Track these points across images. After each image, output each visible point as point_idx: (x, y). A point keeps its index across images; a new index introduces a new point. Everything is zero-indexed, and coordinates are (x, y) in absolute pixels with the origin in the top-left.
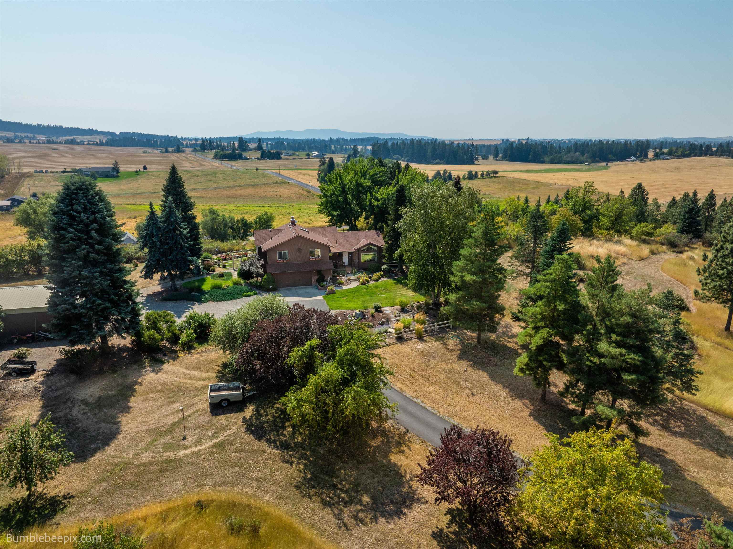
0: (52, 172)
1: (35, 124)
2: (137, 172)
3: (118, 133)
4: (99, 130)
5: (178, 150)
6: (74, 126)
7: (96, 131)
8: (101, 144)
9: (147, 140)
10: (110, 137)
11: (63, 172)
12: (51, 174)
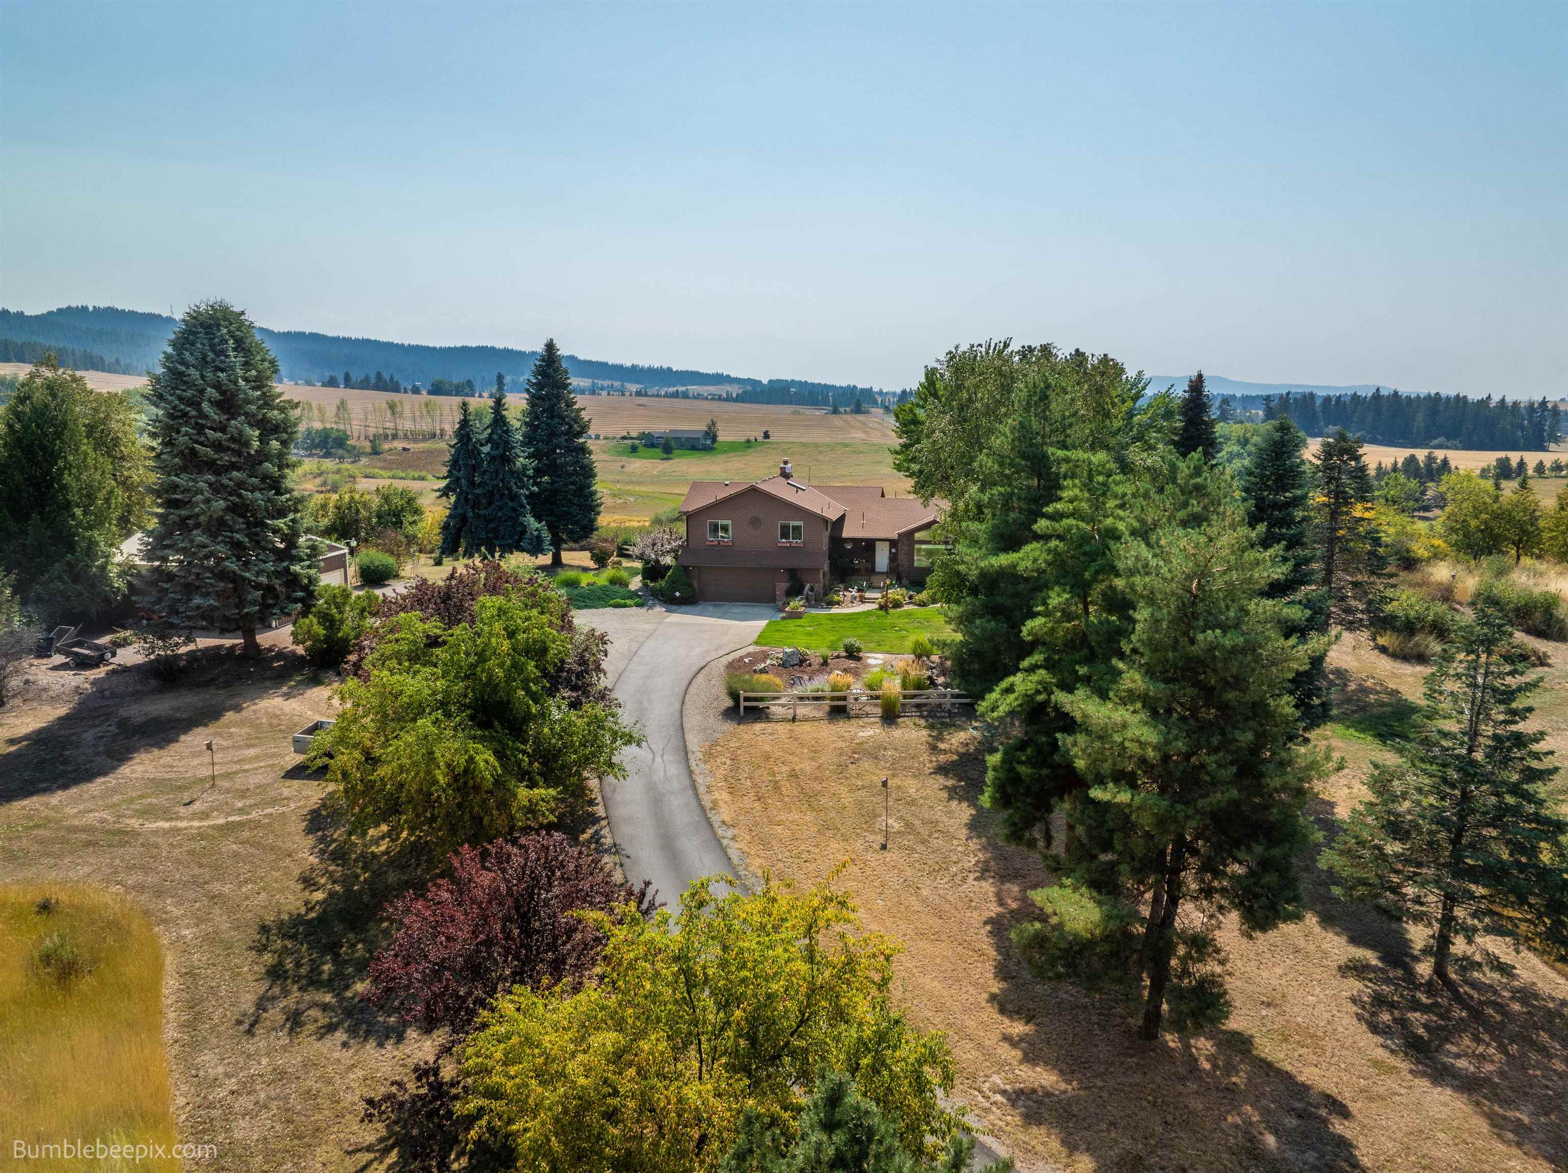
0: (606, 438)
1: (628, 364)
2: (748, 441)
3: (765, 381)
4: (733, 375)
5: (858, 410)
6: (691, 368)
7: (728, 376)
8: (729, 399)
9: (810, 393)
10: (749, 388)
11: (624, 438)
12: (603, 442)
